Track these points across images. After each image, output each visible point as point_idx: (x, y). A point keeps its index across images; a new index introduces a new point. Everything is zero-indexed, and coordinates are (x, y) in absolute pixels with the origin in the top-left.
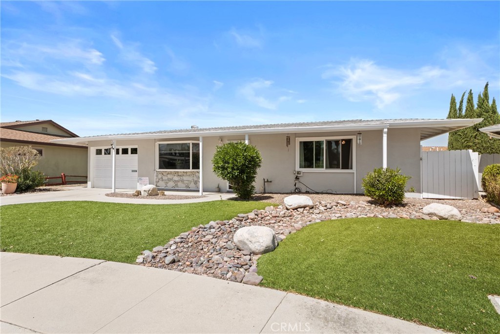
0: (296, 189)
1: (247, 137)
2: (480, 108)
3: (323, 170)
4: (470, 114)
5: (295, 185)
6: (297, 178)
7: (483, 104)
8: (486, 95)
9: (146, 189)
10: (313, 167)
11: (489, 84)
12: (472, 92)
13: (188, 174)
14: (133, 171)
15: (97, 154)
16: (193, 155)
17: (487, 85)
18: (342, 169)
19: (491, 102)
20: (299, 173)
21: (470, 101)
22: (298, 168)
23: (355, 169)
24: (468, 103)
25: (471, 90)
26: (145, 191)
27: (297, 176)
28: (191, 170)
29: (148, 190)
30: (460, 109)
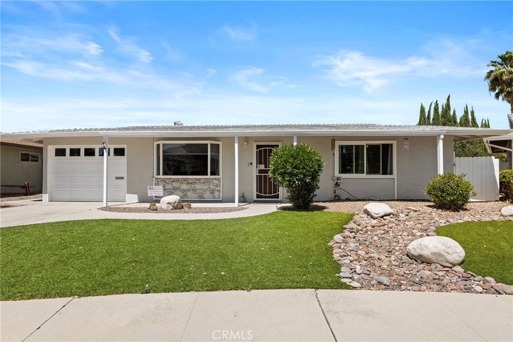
0: (336, 196)
1: (295, 139)
2: (444, 117)
3: (364, 176)
4: (436, 122)
5: (335, 192)
6: (337, 185)
7: (446, 114)
8: (448, 106)
9: (170, 202)
10: (353, 173)
11: (451, 96)
12: (438, 103)
13: (201, 181)
14: (117, 178)
15: (56, 155)
16: (211, 159)
17: (449, 97)
18: (383, 174)
19: (452, 113)
20: (338, 179)
21: (436, 109)
22: (337, 174)
23: (396, 174)
24: (434, 112)
25: (437, 101)
26: (169, 203)
27: (337, 182)
28: (209, 176)
29: (173, 202)
30: (429, 117)
